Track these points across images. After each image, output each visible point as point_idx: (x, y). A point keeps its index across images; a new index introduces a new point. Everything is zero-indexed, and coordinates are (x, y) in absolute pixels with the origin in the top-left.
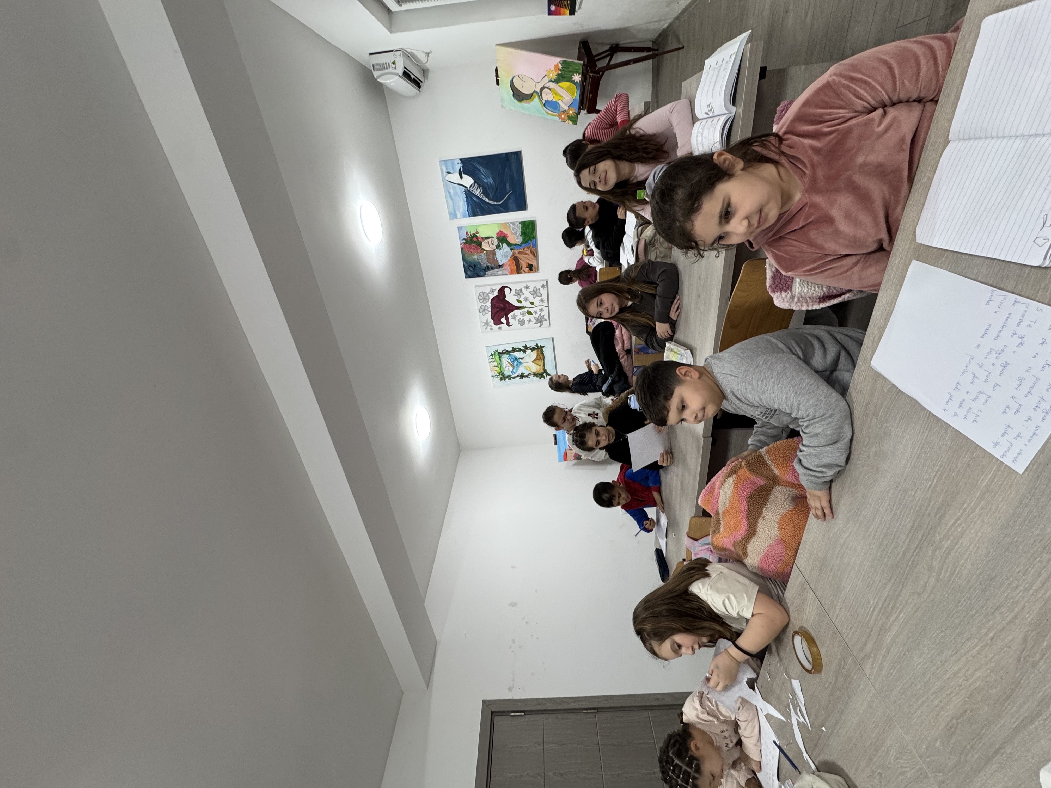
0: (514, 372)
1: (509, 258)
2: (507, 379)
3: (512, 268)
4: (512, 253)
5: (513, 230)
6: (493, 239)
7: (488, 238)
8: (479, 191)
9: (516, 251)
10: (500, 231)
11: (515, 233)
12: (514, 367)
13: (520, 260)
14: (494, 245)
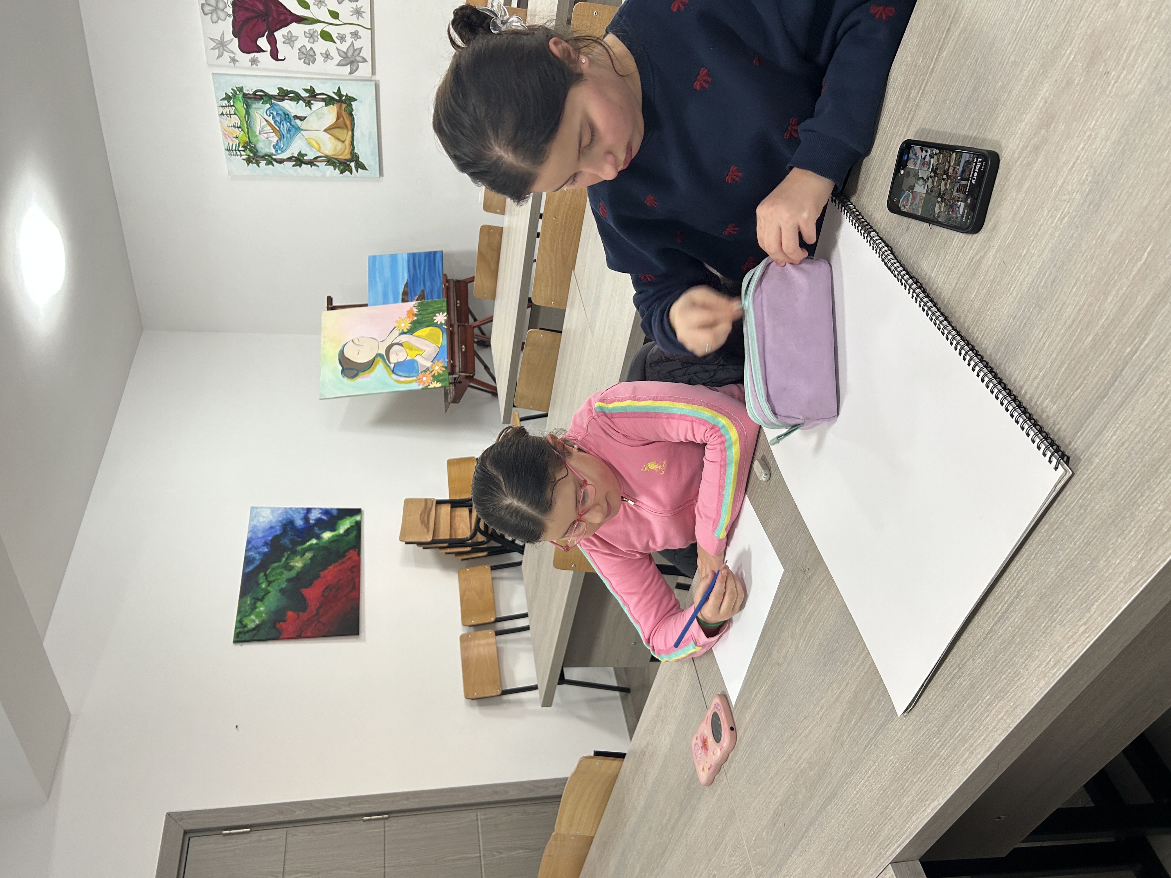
0: (281, 149)
2: (263, 163)
12: (281, 137)
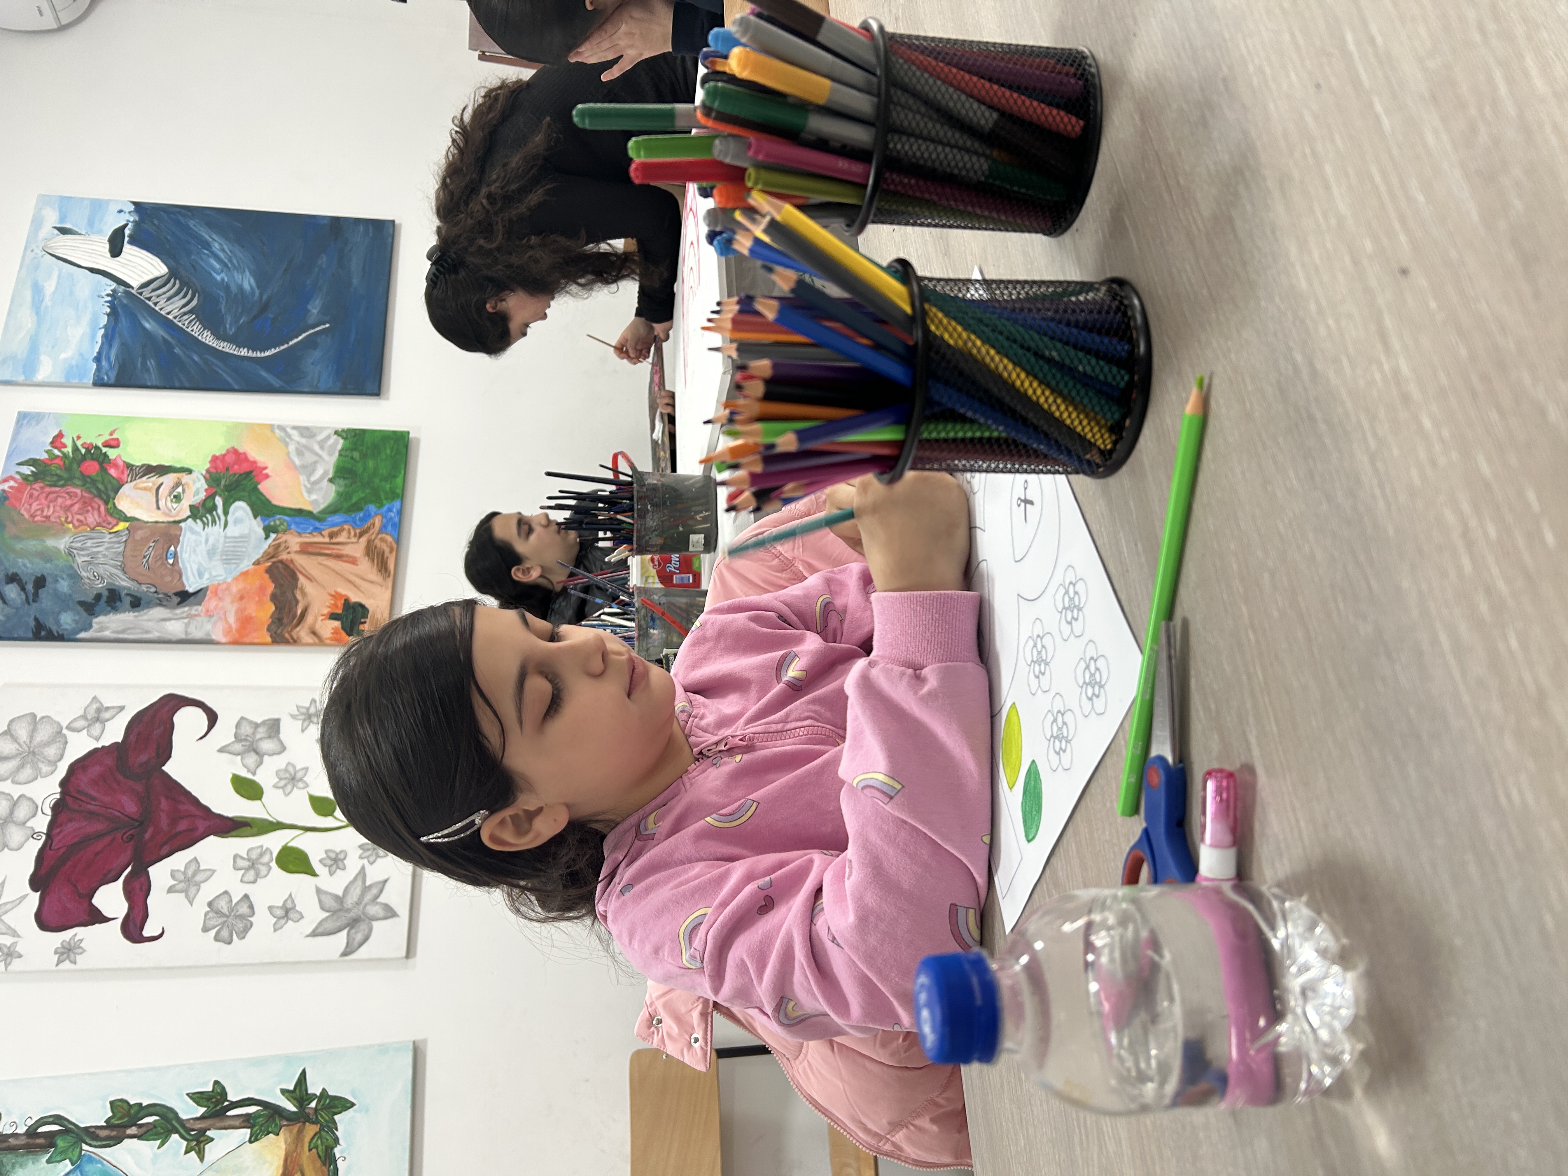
1: (247, 564)
3: (252, 609)
4: (266, 545)
5: (300, 453)
6: (185, 478)
7: (162, 470)
8: (178, 302)
9: (294, 541)
10: (235, 451)
11: (304, 467)
13: (302, 580)
14: (185, 504)
